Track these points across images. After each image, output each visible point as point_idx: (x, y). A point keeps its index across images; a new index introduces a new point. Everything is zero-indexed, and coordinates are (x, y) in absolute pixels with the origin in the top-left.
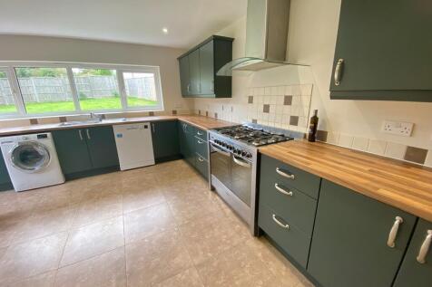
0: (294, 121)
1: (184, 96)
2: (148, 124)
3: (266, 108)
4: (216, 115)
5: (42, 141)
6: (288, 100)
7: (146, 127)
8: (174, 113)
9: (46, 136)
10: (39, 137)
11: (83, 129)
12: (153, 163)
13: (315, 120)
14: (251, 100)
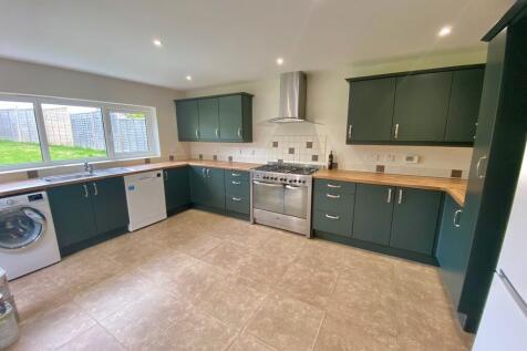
0: (315, 158)
1: (181, 139)
2: (161, 172)
3: (292, 151)
4: (231, 158)
5: (36, 204)
6: (309, 145)
7: (159, 175)
8: (172, 158)
9: (40, 197)
10: (31, 198)
11: (89, 183)
12: (165, 216)
13: (331, 156)
14: (275, 145)
